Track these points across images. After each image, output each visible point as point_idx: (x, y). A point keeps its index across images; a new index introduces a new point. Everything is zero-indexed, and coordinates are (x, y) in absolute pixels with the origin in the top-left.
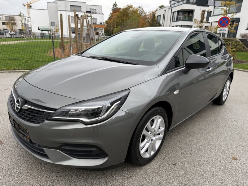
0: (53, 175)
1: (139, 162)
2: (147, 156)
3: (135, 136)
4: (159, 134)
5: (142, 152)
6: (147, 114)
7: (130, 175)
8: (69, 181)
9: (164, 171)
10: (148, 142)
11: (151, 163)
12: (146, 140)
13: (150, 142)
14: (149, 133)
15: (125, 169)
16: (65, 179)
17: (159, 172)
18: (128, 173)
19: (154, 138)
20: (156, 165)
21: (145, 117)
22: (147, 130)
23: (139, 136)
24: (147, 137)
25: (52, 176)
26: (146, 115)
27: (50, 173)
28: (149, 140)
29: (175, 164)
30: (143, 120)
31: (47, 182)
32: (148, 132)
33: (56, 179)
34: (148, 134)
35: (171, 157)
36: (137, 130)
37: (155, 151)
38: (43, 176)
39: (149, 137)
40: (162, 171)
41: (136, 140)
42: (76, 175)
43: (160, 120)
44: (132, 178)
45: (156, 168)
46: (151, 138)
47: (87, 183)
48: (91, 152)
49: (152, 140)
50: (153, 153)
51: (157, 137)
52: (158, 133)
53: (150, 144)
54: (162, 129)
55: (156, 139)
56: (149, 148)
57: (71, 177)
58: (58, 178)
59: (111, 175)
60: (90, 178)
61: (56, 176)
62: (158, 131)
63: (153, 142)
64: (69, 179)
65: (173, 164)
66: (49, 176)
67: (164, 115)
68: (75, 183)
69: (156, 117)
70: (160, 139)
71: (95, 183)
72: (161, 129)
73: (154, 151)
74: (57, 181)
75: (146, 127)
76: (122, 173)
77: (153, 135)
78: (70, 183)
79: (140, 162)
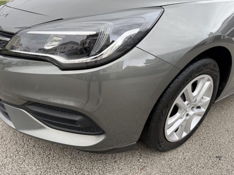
0: (30, 144)
1: (160, 147)
2: (176, 138)
3: (160, 105)
4: (199, 107)
5: (168, 132)
6: (190, 67)
7: (143, 164)
8: (49, 158)
9: (201, 167)
10: (181, 118)
11: (180, 149)
12: (178, 115)
13: (184, 118)
14: (186, 102)
15: (137, 152)
16: (44, 152)
17: (193, 167)
18: (141, 160)
19: (191, 113)
20: (188, 154)
21: (185, 73)
22: (184, 98)
23: (168, 105)
24: (181, 109)
25: (27, 145)
26: (188, 69)
27: (27, 140)
28: (183, 115)
29: (219, 158)
30: (181, 77)
31: (18, 153)
32: (185, 100)
33: (31, 150)
34: (184, 104)
35: (212, 144)
36: (166, 95)
37: (189, 132)
38: (17, 143)
39: (185, 110)
40: (198, 165)
41: (162, 113)
42: (61, 150)
43: (208, 84)
44: (146, 170)
45: (187, 158)
46: (187, 111)
47: (73, 166)
48: (74, 122)
49: (187, 115)
50: (185, 134)
51: (196, 111)
52: (199, 104)
53: (184, 120)
54: (208, 99)
55: (194, 114)
56: (180, 127)
57: (54, 151)
58: (35, 150)
59: (114, 158)
60: (81, 158)
61: (34, 146)
62: (200, 101)
63: (188, 118)
64: (50, 154)
65: (217, 157)
66: (25, 144)
67: (216, 76)
68: (56, 163)
69: (204, 78)
70: (200, 115)
71: (86, 168)
72: (205, 99)
73: (186, 132)
74: (33, 153)
75: (183, 93)
76: (131, 158)
77: (191, 108)
78: (49, 160)
79: (162, 147)
